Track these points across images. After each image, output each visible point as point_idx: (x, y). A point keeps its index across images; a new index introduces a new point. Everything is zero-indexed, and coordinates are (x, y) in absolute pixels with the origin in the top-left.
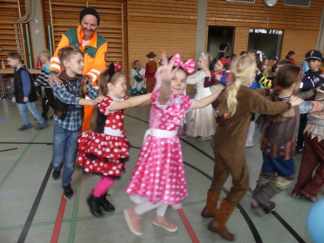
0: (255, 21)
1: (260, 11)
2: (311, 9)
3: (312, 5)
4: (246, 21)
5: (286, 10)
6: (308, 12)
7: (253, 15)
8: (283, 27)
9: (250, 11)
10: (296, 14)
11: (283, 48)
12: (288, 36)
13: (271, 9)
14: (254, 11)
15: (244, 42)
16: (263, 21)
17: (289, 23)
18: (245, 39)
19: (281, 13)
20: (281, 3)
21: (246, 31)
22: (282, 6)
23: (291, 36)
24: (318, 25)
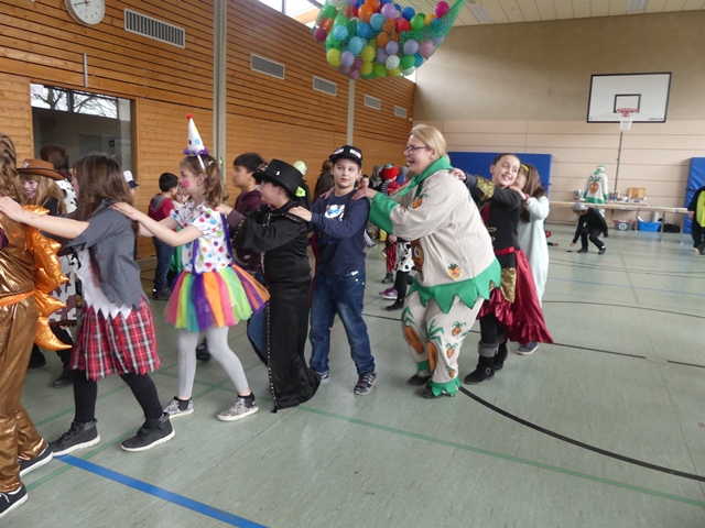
0: (47, 61)
1: (57, 33)
2: (190, 54)
3: (190, 46)
4: (12, 54)
5: (130, 45)
6: (184, 60)
7: (35, 38)
8: (131, 90)
9: (24, 24)
10: (158, 60)
11: (139, 148)
12: (146, 116)
13: (90, 33)
14: (37, 28)
15: (17, 123)
16: (70, 66)
17: (145, 82)
18: (19, 115)
19: (120, 50)
20: (116, 23)
21: (19, 88)
22: (119, 32)
23: (153, 116)
24: (207, 95)
